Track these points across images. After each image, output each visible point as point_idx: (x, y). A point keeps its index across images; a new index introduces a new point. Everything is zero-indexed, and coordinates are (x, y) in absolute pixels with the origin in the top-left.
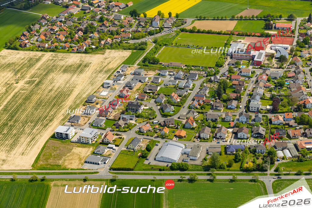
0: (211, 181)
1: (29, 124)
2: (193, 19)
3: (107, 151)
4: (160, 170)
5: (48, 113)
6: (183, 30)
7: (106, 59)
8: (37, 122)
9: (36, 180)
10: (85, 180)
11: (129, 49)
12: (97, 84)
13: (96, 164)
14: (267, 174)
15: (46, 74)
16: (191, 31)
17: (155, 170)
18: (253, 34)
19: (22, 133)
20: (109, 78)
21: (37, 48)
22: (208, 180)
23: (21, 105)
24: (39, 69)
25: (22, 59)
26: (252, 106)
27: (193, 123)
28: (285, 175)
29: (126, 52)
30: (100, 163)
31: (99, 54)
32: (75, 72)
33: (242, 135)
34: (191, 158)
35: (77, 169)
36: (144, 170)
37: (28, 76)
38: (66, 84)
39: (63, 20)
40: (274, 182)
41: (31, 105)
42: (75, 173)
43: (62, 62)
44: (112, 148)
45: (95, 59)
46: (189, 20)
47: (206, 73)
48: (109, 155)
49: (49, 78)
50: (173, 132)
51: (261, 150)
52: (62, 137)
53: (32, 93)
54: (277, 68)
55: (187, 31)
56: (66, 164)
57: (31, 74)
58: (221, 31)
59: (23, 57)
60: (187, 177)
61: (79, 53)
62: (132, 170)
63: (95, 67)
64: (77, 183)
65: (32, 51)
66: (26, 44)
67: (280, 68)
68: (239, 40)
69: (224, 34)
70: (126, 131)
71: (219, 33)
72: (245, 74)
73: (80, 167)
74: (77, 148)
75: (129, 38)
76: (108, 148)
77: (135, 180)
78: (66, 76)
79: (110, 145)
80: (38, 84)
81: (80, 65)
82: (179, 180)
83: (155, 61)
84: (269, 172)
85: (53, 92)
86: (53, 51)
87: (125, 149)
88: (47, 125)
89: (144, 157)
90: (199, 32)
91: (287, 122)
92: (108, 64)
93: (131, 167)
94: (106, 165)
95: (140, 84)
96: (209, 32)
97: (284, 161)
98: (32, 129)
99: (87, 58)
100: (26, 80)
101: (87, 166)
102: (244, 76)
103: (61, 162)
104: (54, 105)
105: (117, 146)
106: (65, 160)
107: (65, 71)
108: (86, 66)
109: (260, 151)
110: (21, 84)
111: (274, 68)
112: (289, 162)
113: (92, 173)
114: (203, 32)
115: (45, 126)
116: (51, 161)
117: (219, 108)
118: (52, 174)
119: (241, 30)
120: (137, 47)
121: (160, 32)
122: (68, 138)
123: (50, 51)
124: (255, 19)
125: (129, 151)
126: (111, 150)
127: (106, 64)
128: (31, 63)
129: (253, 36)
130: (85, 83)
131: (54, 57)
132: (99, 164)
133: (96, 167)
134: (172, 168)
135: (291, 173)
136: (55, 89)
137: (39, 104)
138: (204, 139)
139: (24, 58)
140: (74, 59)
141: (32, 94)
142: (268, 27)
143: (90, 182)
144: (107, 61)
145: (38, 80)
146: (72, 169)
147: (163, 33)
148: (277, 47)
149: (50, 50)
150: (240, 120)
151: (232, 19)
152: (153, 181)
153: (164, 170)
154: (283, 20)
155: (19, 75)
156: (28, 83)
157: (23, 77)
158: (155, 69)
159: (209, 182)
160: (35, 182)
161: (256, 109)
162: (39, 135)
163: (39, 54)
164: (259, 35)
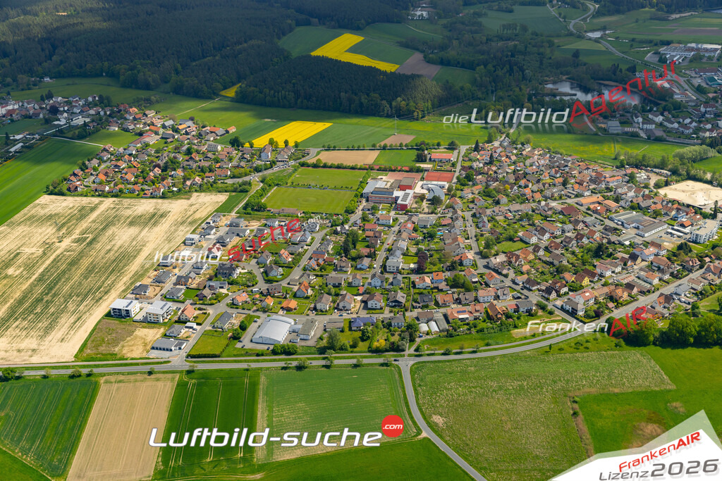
0: (327, 367)
1: (74, 298)
2: (319, 150)
3: (184, 332)
4: (258, 355)
5: (103, 282)
6: (303, 165)
7: (191, 205)
8: (86, 296)
9: (80, 376)
10: (150, 373)
11: (226, 191)
12: (177, 240)
13: (167, 350)
14: (404, 356)
15: (104, 229)
16: (315, 166)
17: (250, 355)
18: (399, 169)
19: (63, 311)
20: (194, 232)
21: (92, 193)
22: (323, 366)
23: (64, 272)
24: (94, 221)
25: (70, 209)
26: (390, 265)
27: (307, 290)
28: (428, 355)
29: (221, 196)
30: (173, 348)
31: (182, 198)
32: (146, 224)
33: (374, 303)
34: (302, 337)
35: (141, 358)
36: (235, 356)
37: (78, 231)
38: (132, 242)
39: (134, 152)
40: (413, 365)
41: (80, 272)
42: (137, 364)
43: (128, 211)
44: (191, 328)
45: (176, 207)
46: (313, 151)
47: (330, 222)
48: (187, 337)
49: (107, 234)
50: (280, 303)
51: (398, 324)
52: (121, 315)
53: (81, 255)
54: (429, 213)
55: (308, 166)
56: (124, 352)
57: (81, 229)
58: (356, 165)
59: (71, 206)
60: (295, 364)
61: (153, 198)
62: (219, 356)
63: (176, 217)
64: (139, 377)
65: (85, 196)
66: (76, 187)
67: (432, 213)
68: (380, 177)
69: (360, 169)
70: (213, 304)
71: (353, 168)
72: (384, 222)
73: (144, 355)
74: (141, 329)
75: (226, 176)
76: (186, 327)
77: (222, 370)
78: (133, 231)
79: (188, 324)
80: (91, 243)
81: (154, 215)
82: (284, 368)
83: (261, 208)
84: (407, 352)
85: (112, 252)
86: (116, 196)
87: (210, 328)
88: (100, 298)
89: (236, 338)
90: (325, 166)
91: (436, 285)
92: (195, 212)
93: (217, 353)
94: (181, 351)
95: (238, 238)
96: (339, 167)
97: (428, 337)
98: (78, 306)
99: (165, 205)
100: (73, 237)
101: (154, 354)
102: (383, 225)
103: (117, 349)
104: (113, 270)
105: (198, 324)
106: (123, 347)
107: (132, 224)
108: (162, 216)
109: (396, 324)
110: (67, 242)
111: (425, 213)
112: (435, 339)
113: (161, 363)
114: (330, 167)
115: (97, 301)
116: (103, 349)
117: (344, 269)
118: (103, 366)
119: (383, 163)
120: (237, 188)
121: (272, 167)
122: (129, 316)
123: (112, 196)
124: (404, 148)
125: (216, 331)
126: (191, 330)
127: (191, 213)
128: (83, 213)
129: (399, 171)
130: (159, 239)
131: (117, 204)
132: (171, 350)
133: (167, 354)
134: (274, 352)
135: (436, 352)
136: (116, 248)
137: (90, 271)
138: (322, 311)
139: (74, 206)
140: (145, 206)
141: (82, 257)
142: (421, 159)
143: (158, 375)
144: (193, 208)
145: (91, 236)
146: (132, 359)
147: (275, 169)
148: (430, 186)
149: (112, 194)
150: (373, 284)
151: (373, 148)
152: (247, 370)
153: (262, 355)
154: (442, 150)
155: (64, 230)
156: (78, 241)
157: (69, 233)
158: (261, 218)
159: (324, 369)
160: (77, 379)
161: (395, 268)
162: (88, 314)
163: (96, 200)
164: (407, 169)
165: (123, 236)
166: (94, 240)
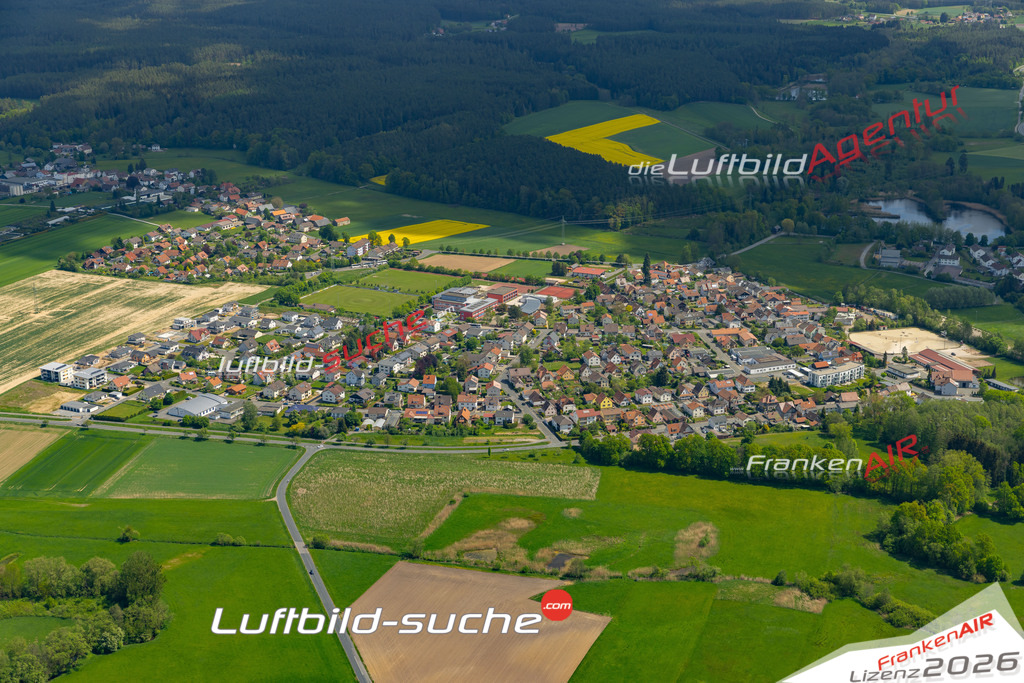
0: (228, 442)
1: (14, 361)
2: (437, 252)
3: (104, 399)
4: (164, 424)
5: (55, 351)
6: (392, 265)
7: (213, 294)
8: (28, 361)
10: (43, 426)
13: (75, 410)
14: (321, 443)
15: (94, 306)
16: (408, 268)
17: (157, 423)
18: (512, 279)
20: (193, 318)
21: (109, 272)
22: (225, 441)
23: (20, 339)
24: (88, 298)
25: (73, 284)
26: (383, 364)
27: (266, 378)
29: (259, 288)
30: (81, 410)
31: (208, 286)
32: (145, 306)
33: (328, 396)
35: (43, 414)
36: (141, 422)
37: (63, 306)
40: (322, 451)
41: (37, 341)
42: (36, 418)
43: (137, 292)
44: (114, 396)
45: (193, 294)
46: (427, 253)
48: (103, 403)
49: (94, 311)
50: (228, 387)
51: (339, 414)
52: (50, 379)
54: (496, 326)
55: (400, 268)
56: (31, 407)
57: (68, 304)
59: (76, 282)
60: (195, 435)
61: (175, 282)
62: (120, 421)
63: (185, 303)
64: (30, 427)
65: (98, 274)
66: (93, 264)
67: (500, 327)
68: (479, 286)
70: (155, 381)
72: (427, 328)
73: (49, 412)
74: (62, 392)
75: (285, 269)
76: (110, 396)
77: (117, 432)
78: (127, 310)
79: (114, 393)
80: (69, 317)
81: (162, 299)
82: (182, 438)
83: (294, 303)
84: (327, 440)
85: (86, 327)
86: (133, 277)
87: (135, 399)
89: (155, 408)
90: (421, 269)
92: (212, 300)
93: (123, 416)
94: (88, 413)
95: (239, 328)
96: (437, 271)
97: (364, 431)
98: (14, 368)
99: (183, 290)
100: (54, 310)
101: (63, 412)
102: (424, 331)
103: (25, 405)
104: (74, 342)
105: (124, 394)
106: (33, 403)
107: (129, 305)
108: (171, 300)
109: (336, 415)
110: (43, 314)
111: (490, 326)
112: (370, 433)
113: (61, 420)
116: (11, 403)
120: (282, 281)
122: (57, 380)
123: (130, 277)
125: (137, 402)
126: (113, 398)
127: (207, 300)
128: (84, 288)
129: (513, 282)
130: (148, 320)
131: (129, 285)
132: (78, 411)
133: (73, 413)
134: (183, 425)
135: (358, 444)
136: (92, 324)
137: (48, 341)
138: (267, 398)
140: (162, 289)
141: (49, 328)
142: (558, 271)
143: (49, 428)
144: (214, 297)
145: (74, 311)
146: (34, 413)
148: (528, 299)
149: (130, 275)
150: (348, 380)
151: (512, 256)
152: (142, 435)
153: (169, 425)
155: (49, 303)
156: (56, 314)
157: (52, 307)
158: (282, 312)
159: (222, 443)
162: (18, 375)
163: (108, 279)
164: (523, 281)
165: (109, 314)
166: (75, 315)
